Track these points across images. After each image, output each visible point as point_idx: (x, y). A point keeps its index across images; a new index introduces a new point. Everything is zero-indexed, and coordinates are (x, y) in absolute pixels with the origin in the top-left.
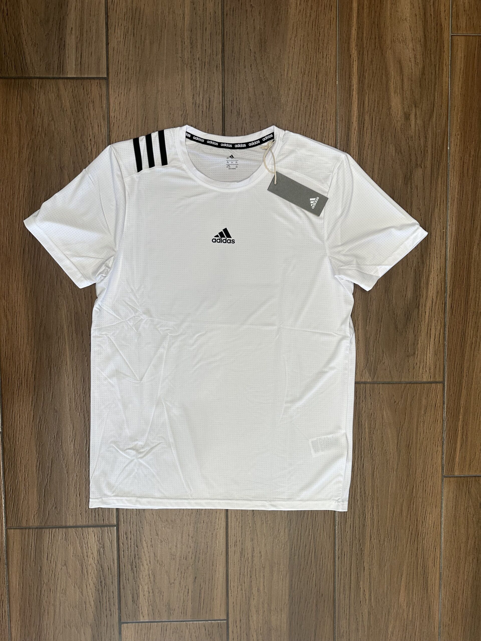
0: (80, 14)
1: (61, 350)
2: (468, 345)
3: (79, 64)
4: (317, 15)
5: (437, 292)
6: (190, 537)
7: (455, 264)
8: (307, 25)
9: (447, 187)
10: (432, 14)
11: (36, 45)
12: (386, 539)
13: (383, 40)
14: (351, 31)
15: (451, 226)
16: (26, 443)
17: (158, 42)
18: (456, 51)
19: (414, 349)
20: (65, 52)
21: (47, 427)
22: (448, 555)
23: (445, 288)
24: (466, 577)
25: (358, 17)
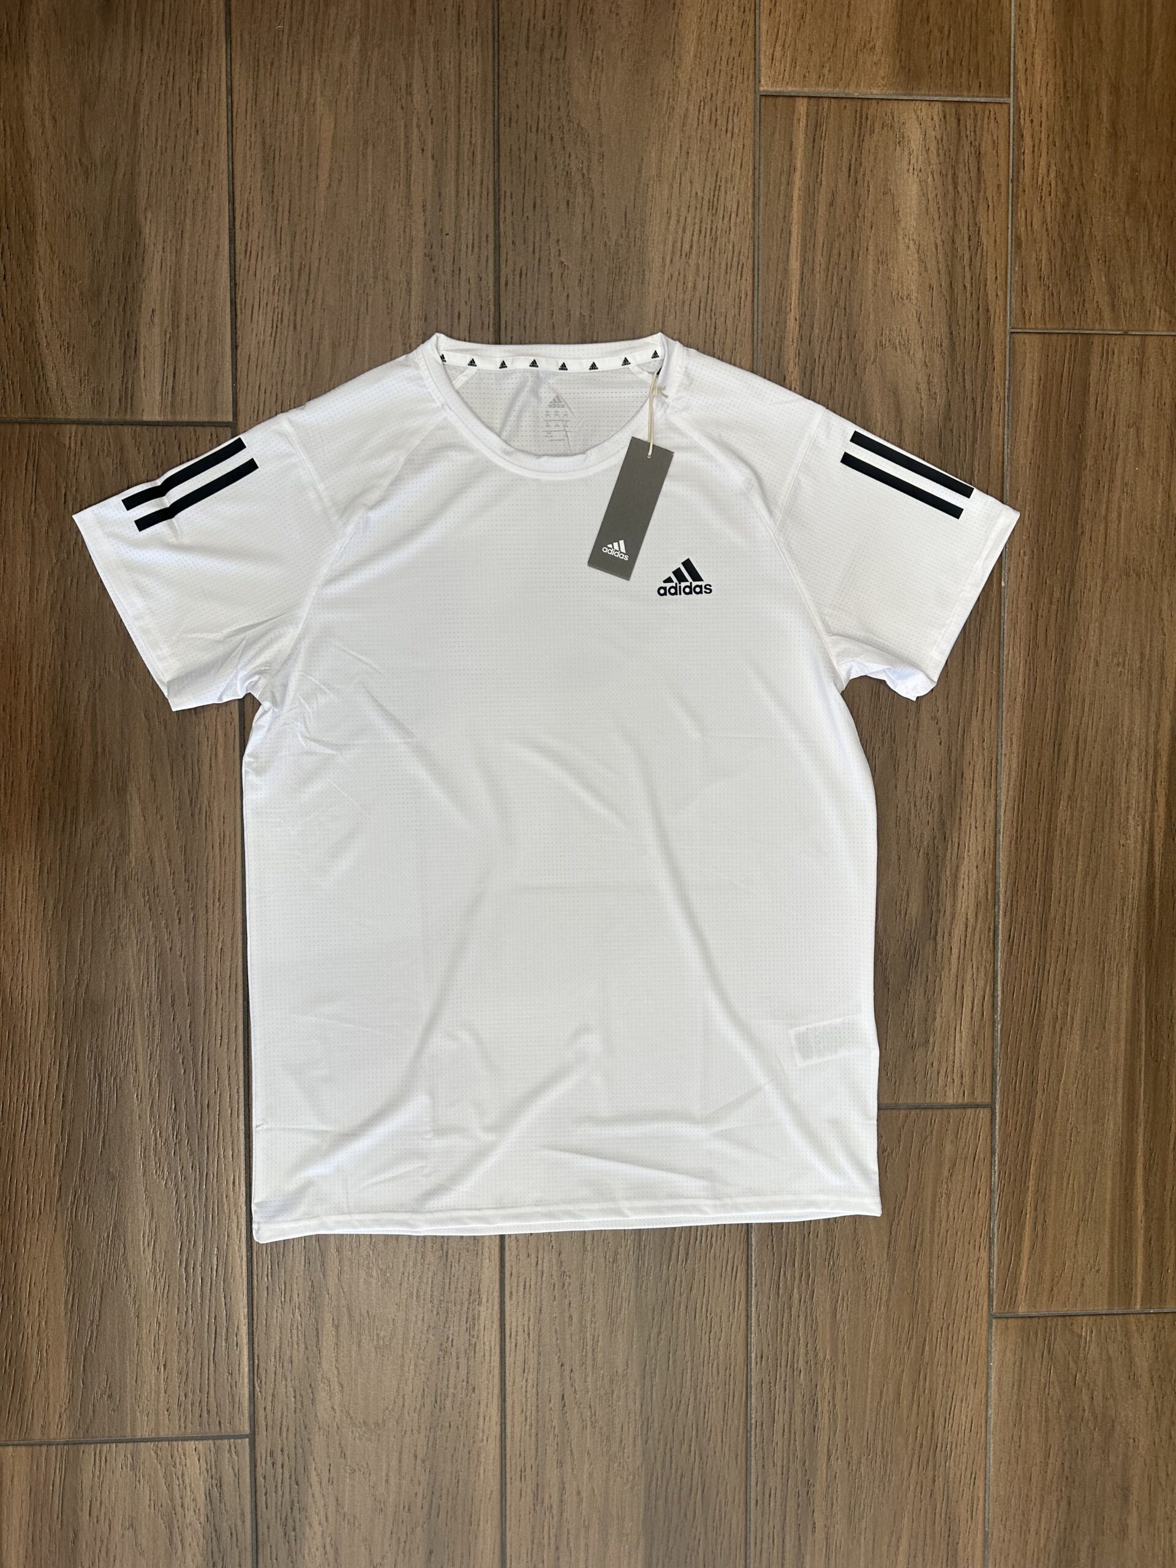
0: (172, 278)
1: (124, 1039)
2: (1046, 1022)
3: (170, 392)
4: (711, 288)
5: (977, 905)
6: (419, 1461)
7: (1017, 840)
8: (686, 308)
9: (999, 671)
10: (968, 286)
11: (71, 349)
12: (863, 1460)
13: (856, 342)
14: (785, 322)
15: (1008, 756)
16: (42, 1250)
17: (351, 344)
18: (1020, 368)
19: (926, 1031)
20: (138, 365)
21: (91, 1213)
22: (1002, 1493)
23: (995, 894)
24: (1042, 1542)
25: (801, 290)
